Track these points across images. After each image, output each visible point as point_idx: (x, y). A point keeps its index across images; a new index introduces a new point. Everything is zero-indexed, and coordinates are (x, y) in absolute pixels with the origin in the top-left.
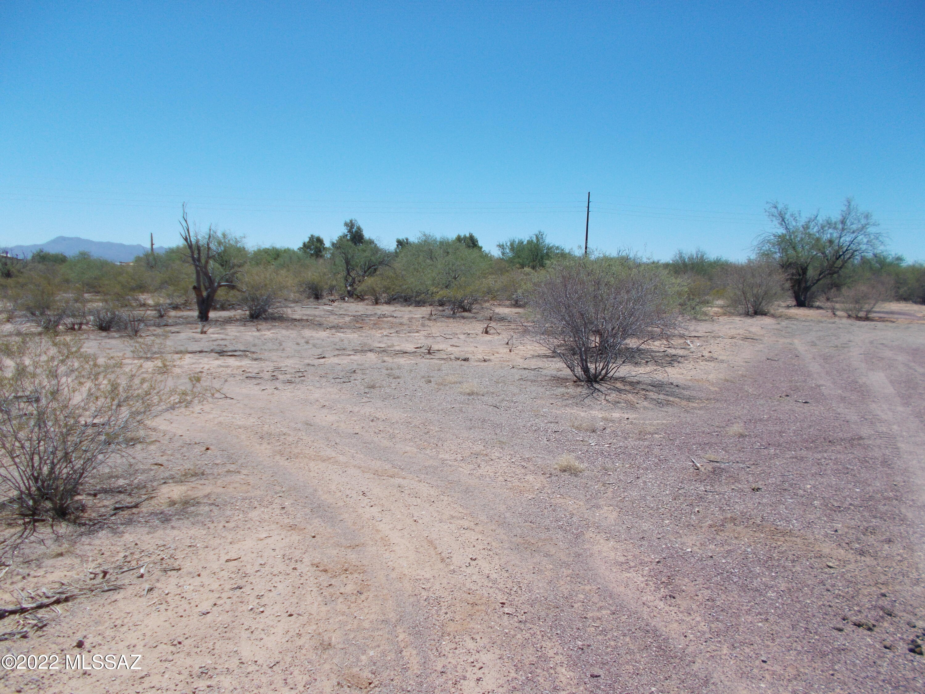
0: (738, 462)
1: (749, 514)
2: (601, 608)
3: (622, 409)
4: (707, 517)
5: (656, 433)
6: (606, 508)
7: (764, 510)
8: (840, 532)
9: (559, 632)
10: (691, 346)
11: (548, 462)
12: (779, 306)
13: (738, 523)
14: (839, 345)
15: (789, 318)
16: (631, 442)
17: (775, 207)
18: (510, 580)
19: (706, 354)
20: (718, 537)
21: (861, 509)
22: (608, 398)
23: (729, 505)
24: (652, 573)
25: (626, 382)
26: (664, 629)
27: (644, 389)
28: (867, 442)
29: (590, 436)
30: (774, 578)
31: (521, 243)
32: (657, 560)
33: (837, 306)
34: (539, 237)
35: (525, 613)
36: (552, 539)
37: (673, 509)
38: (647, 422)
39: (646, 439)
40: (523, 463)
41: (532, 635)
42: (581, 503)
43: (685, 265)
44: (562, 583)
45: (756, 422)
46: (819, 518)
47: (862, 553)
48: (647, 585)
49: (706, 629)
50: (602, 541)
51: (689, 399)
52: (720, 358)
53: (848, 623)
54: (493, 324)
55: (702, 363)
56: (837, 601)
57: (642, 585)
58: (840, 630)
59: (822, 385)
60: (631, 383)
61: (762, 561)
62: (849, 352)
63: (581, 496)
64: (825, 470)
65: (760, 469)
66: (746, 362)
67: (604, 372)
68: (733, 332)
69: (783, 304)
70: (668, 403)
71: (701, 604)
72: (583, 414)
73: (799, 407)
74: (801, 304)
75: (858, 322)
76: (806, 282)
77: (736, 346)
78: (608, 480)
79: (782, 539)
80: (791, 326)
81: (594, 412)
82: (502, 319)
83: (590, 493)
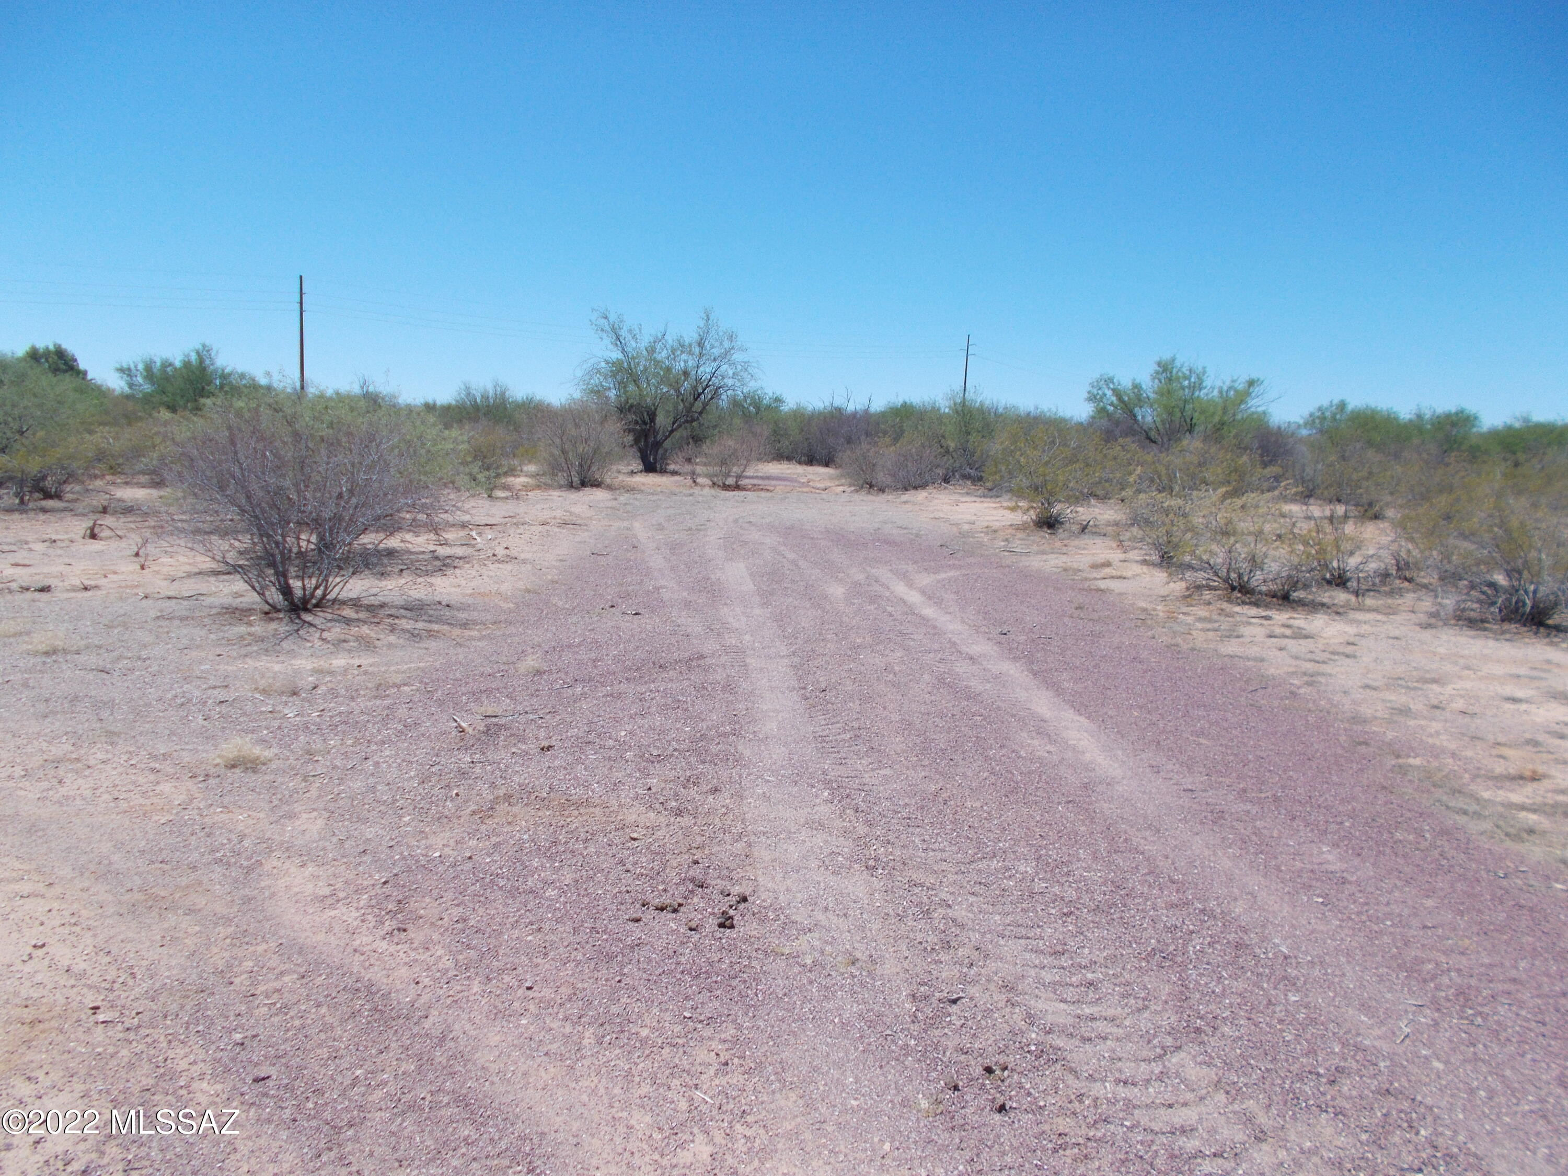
0: (526, 713)
1: (531, 785)
2: (282, 973)
3: (350, 651)
4: (470, 800)
5: (405, 685)
6: (305, 816)
7: (554, 777)
8: (654, 790)
9: (200, 1028)
10: (479, 539)
11: (204, 755)
12: (619, 472)
13: (515, 801)
14: (694, 528)
15: (631, 490)
16: (362, 703)
17: (606, 318)
18: (113, 967)
19: (500, 552)
20: (483, 827)
21: (688, 754)
22: (326, 635)
23: (505, 778)
24: (374, 902)
25: (361, 606)
26: (385, 981)
27: (391, 616)
28: (708, 661)
29: (286, 703)
30: (556, 870)
31: (166, 364)
32: (383, 880)
33: (699, 469)
34: (203, 354)
35: (138, 1013)
36: (200, 883)
37: (419, 798)
38: (392, 668)
39: (388, 696)
40: (152, 765)
41: (149, 1045)
42: (262, 815)
43: (476, 407)
44: (216, 950)
45: (563, 651)
46: (629, 775)
47: (679, 813)
48: (363, 921)
49: (450, 964)
50: (293, 869)
51: (465, 625)
52: (523, 556)
53: (648, 908)
54: (109, 520)
55: (492, 567)
56: (638, 883)
57: (355, 923)
58: (638, 920)
59: (662, 587)
60: (370, 608)
61: (543, 849)
62: (705, 536)
63: (262, 804)
64: (649, 708)
65: (559, 718)
66: (561, 560)
67: (319, 592)
68: (547, 515)
69: (625, 469)
70: (431, 634)
71: (447, 930)
72: (277, 667)
73: (627, 621)
74: (650, 468)
75: (724, 492)
76: (656, 432)
77: (548, 535)
78: (315, 769)
79: (576, 813)
80: (631, 501)
81: (299, 662)
82: (128, 510)
83: (279, 796)
